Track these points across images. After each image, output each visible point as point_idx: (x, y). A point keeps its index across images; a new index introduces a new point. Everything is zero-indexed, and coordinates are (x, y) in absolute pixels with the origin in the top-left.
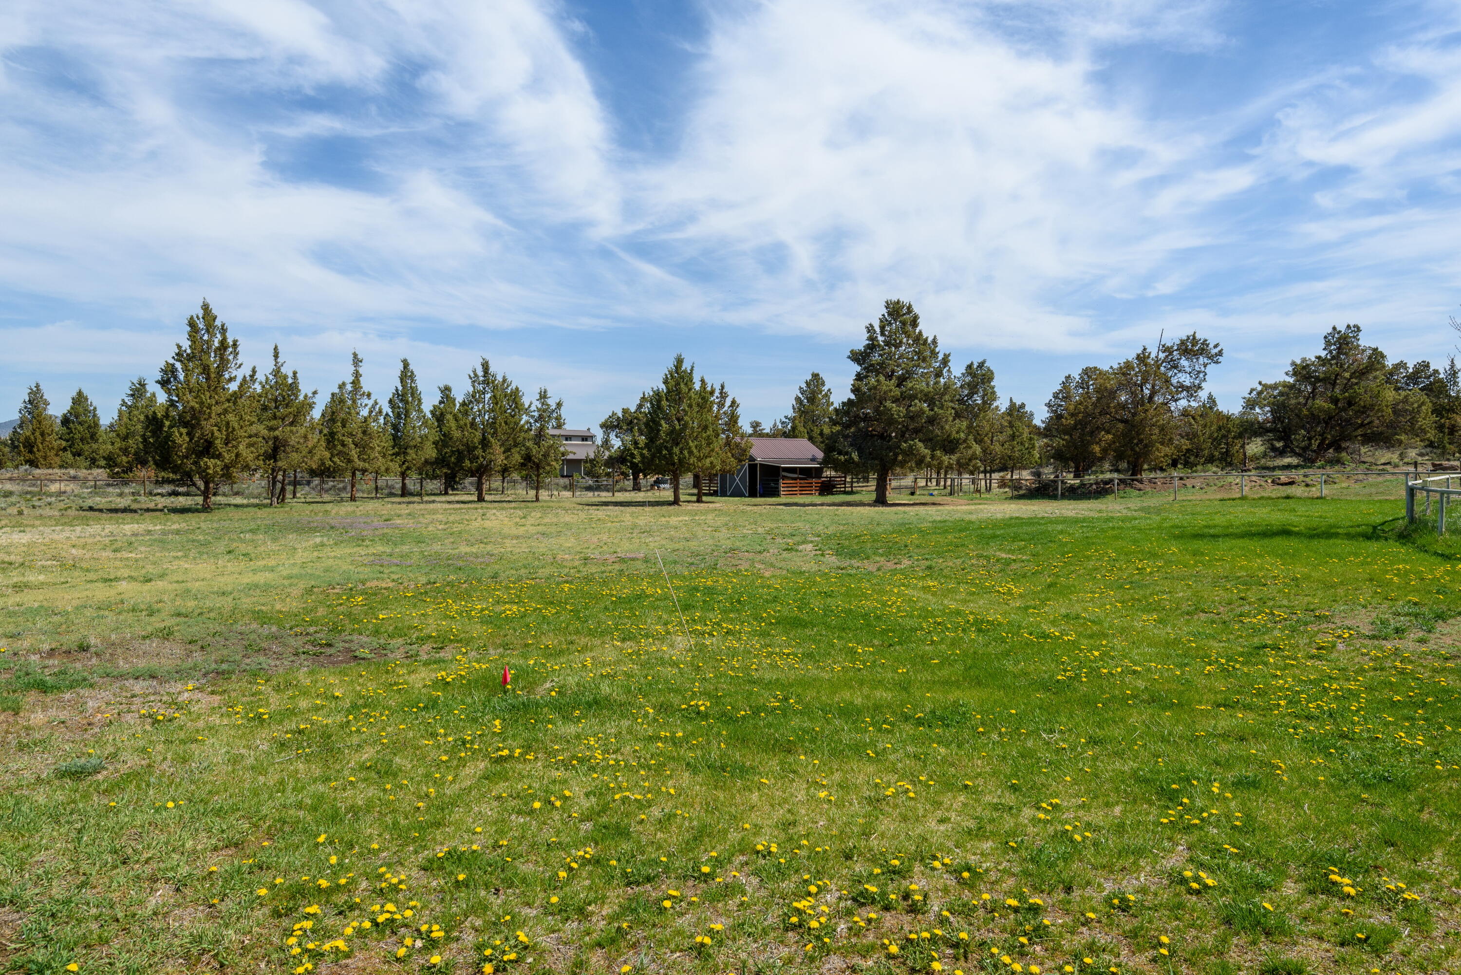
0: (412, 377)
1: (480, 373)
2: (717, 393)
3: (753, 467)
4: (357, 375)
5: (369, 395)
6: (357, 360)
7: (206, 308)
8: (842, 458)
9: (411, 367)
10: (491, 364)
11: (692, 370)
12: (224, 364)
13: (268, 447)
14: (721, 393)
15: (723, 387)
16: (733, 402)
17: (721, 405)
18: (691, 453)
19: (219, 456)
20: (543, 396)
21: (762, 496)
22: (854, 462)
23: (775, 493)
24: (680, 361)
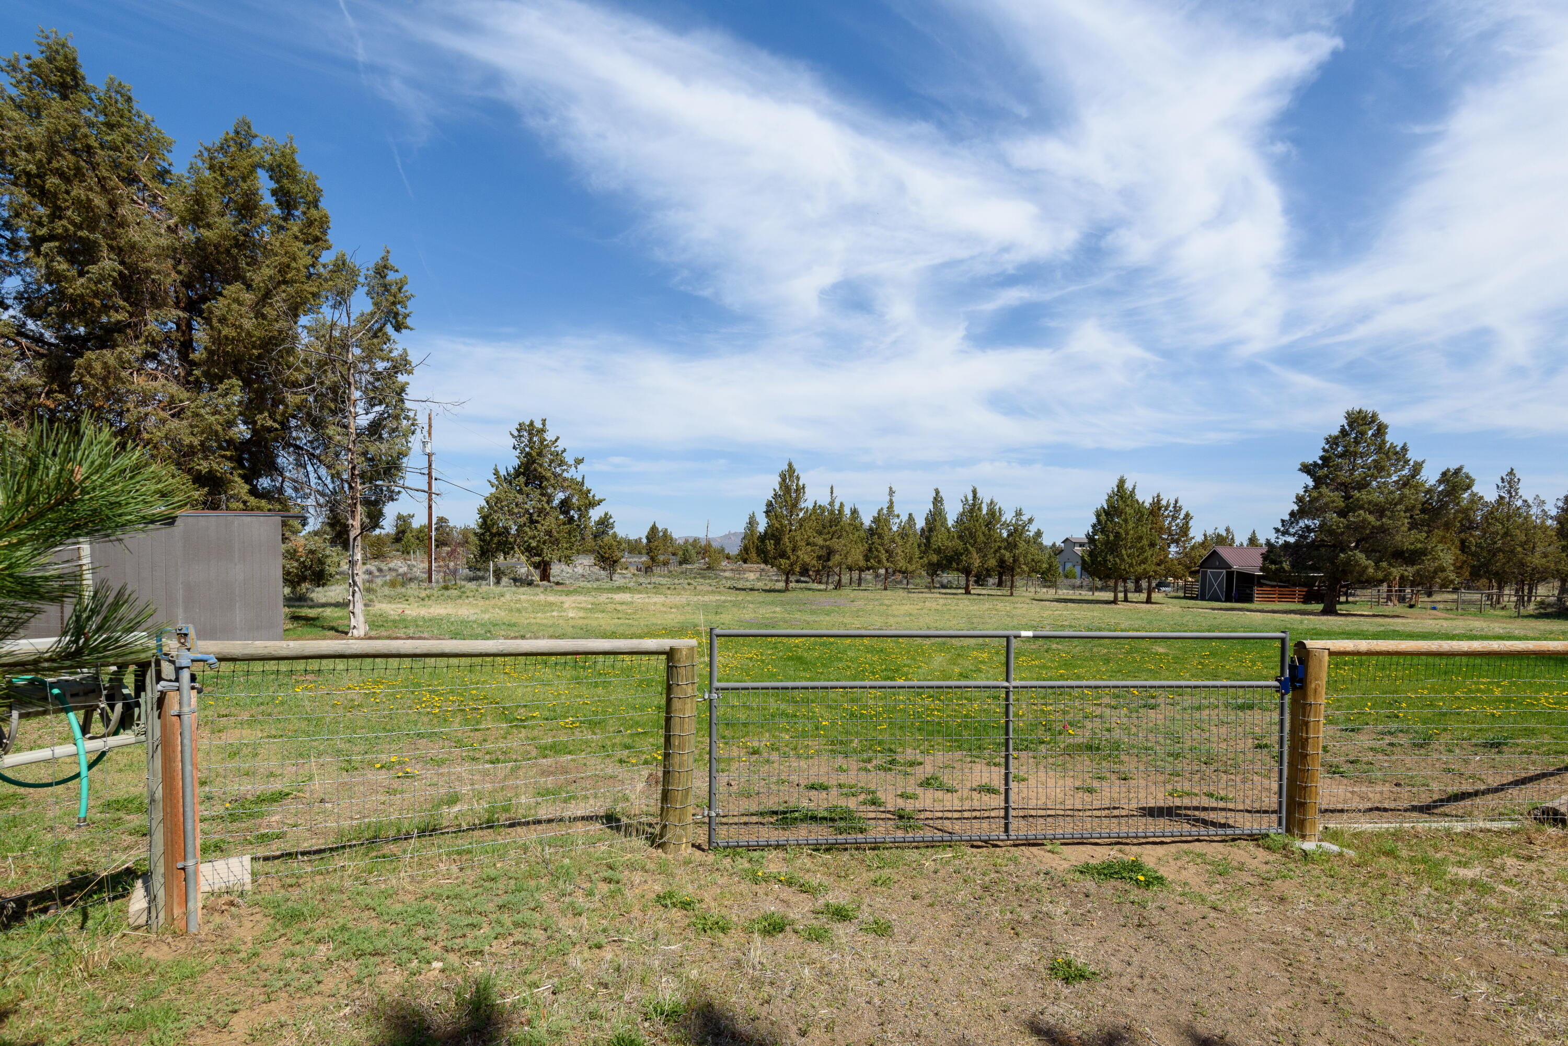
0: (941, 501)
1: (970, 497)
2: (1171, 508)
3: (1230, 574)
4: (891, 502)
5: (898, 516)
6: (891, 492)
7: (790, 465)
8: (1273, 567)
9: (941, 494)
10: (978, 490)
11: (1134, 489)
12: (797, 499)
13: (824, 552)
14: (1175, 507)
15: (1176, 502)
16: (1187, 515)
17: (1174, 518)
18: (1123, 560)
19: (788, 558)
20: (1019, 513)
21: (1237, 601)
22: (1285, 571)
23: (1249, 600)
24: (1122, 482)
